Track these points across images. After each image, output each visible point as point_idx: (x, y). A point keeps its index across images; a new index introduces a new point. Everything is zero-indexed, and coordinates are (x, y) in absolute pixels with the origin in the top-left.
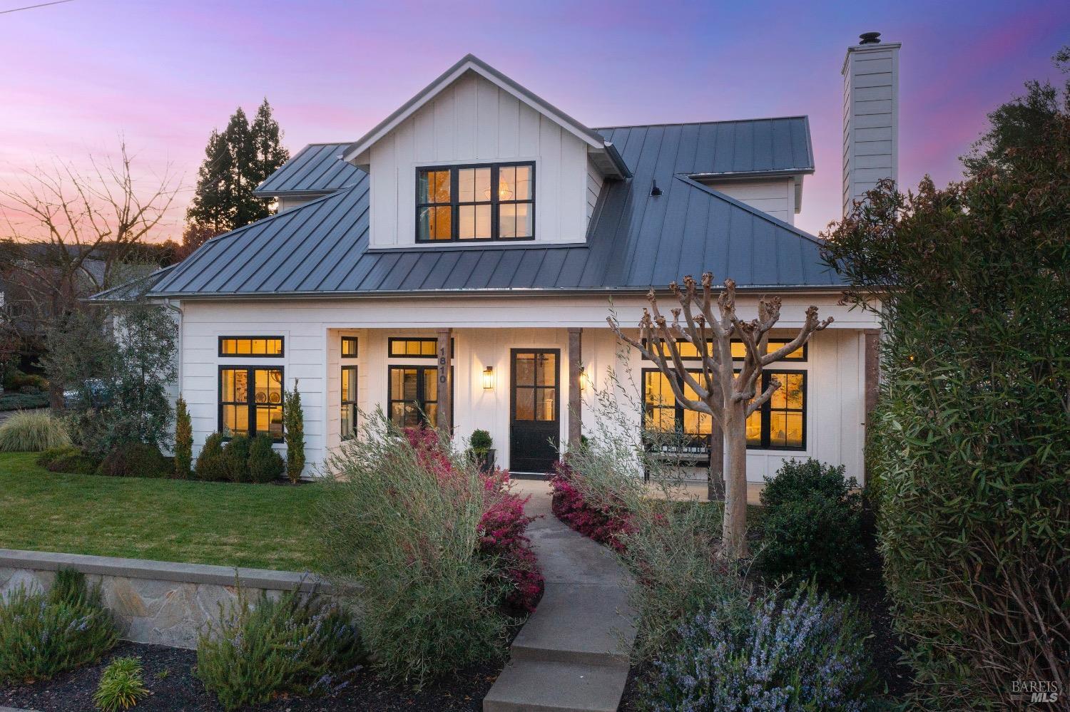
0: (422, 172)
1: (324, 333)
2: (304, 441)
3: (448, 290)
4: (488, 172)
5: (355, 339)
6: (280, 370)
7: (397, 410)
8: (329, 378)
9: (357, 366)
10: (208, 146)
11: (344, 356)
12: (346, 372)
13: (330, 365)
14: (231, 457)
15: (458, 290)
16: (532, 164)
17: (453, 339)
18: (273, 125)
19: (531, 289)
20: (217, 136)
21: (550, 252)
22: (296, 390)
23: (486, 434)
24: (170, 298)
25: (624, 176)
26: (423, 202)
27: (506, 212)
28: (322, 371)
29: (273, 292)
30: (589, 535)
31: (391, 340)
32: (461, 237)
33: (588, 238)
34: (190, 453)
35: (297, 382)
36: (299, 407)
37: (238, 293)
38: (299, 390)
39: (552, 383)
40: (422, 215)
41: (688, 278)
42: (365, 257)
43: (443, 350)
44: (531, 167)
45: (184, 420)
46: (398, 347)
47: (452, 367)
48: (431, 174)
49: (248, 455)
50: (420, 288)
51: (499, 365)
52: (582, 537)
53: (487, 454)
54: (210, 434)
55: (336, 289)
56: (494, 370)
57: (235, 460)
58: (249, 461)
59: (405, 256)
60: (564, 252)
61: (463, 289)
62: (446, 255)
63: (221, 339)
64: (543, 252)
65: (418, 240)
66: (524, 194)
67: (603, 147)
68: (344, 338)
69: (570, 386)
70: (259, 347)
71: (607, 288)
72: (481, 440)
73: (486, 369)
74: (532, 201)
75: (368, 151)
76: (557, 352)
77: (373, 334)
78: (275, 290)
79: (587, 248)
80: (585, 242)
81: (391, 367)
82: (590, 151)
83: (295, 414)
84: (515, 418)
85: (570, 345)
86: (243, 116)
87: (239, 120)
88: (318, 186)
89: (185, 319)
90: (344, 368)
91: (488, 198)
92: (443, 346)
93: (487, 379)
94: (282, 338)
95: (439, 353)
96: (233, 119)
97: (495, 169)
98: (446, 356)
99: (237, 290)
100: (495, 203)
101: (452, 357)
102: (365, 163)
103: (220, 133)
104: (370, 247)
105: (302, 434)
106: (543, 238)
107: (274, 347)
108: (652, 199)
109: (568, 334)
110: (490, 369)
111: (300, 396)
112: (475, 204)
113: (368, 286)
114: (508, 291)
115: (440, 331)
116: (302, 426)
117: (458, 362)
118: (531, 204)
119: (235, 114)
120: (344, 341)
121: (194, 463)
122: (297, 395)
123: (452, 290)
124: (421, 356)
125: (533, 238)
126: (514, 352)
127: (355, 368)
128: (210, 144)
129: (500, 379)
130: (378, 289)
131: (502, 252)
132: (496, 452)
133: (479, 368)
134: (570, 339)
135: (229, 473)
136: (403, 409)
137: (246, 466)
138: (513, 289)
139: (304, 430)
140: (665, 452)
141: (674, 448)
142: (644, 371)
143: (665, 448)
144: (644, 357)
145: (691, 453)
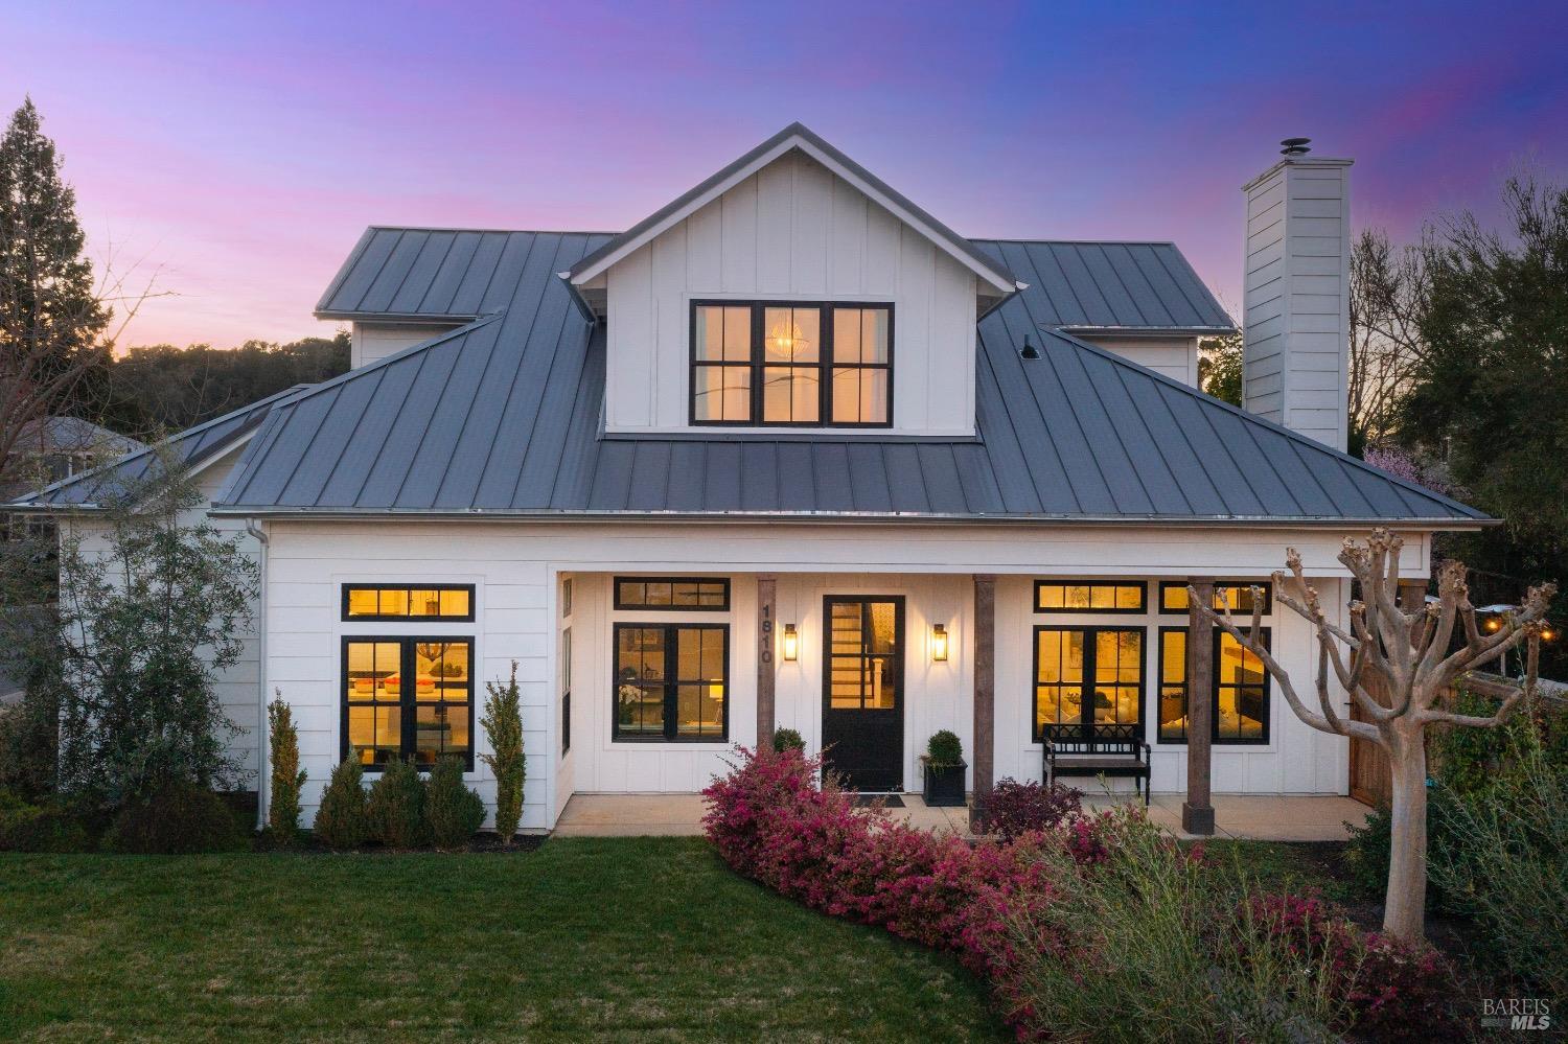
0: (700, 307)
1: (550, 579)
3: (792, 513)
4: (814, 314)
5: (569, 582)
6: (466, 644)
8: (557, 656)
11: (564, 614)
13: (557, 632)
15: (808, 513)
16: (890, 307)
18: (43, 144)
21: (923, 448)
22: (513, 682)
23: (798, 736)
26: (701, 358)
27: (843, 381)
28: (549, 644)
29: (467, 510)
35: (514, 668)
43: (768, 607)
44: (886, 312)
45: (289, 739)
46: (632, 593)
49: (424, 801)
50: (741, 509)
51: (806, 622)
56: (797, 629)
57: (401, 811)
58: (428, 811)
61: (818, 513)
62: (748, 447)
63: (347, 589)
65: (693, 422)
66: (875, 354)
67: (1014, 290)
71: (1054, 516)
74: (888, 366)
76: (899, 601)
78: (471, 508)
79: (978, 444)
80: (973, 433)
81: (619, 627)
82: (982, 293)
83: (513, 724)
84: (829, 704)
91: (814, 357)
92: (768, 602)
93: (791, 645)
94: (469, 588)
97: (827, 310)
98: (771, 618)
99: (392, 504)
100: (826, 366)
104: (610, 429)
106: (910, 425)
107: (455, 603)
108: (1024, 361)
110: (791, 628)
111: (518, 692)
112: (792, 365)
114: (893, 518)
115: (764, 577)
118: (887, 371)
122: (514, 688)
123: (798, 513)
124: (671, 608)
125: (889, 424)
126: (828, 600)
129: (809, 644)
130: (664, 508)
131: (845, 446)
134: (980, 591)
138: (903, 514)
139: (526, 750)
140: (1072, 753)
141: (1083, 747)
142: (1037, 629)
143: (1070, 747)
144: (1037, 609)
145: (1110, 753)
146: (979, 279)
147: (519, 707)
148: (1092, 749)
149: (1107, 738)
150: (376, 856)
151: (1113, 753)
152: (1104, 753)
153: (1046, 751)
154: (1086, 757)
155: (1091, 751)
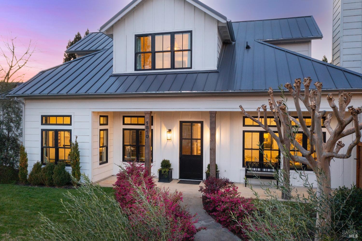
0: (138, 37)
1: (90, 114)
2: (80, 166)
3: (150, 92)
4: (169, 36)
5: (107, 117)
6: (70, 131)
7: (127, 149)
8: (93, 136)
9: (108, 129)
10: (67, 46)
11: (101, 125)
12: (102, 132)
13: (93, 129)
14: (44, 174)
15: (154, 92)
16: (191, 32)
17: (152, 117)
19: (191, 92)
20: (71, 42)
21: (199, 74)
23: (168, 161)
24: (18, 97)
25: (232, 41)
26: (139, 51)
28: (89, 132)
29: (65, 94)
30: (227, 227)
31: (124, 117)
32: (157, 68)
33: (218, 67)
34: (27, 171)
35: (77, 137)
36: (78, 150)
37: (49, 94)
38: (77, 141)
39: (199, 137)
40: (138, 57)
41: (299, 80)
42: (111, 77)
43: (147, 122)
44: (190, 33)
45: (24, 155)
46: (127, 120)
47: (152, 130)
48: (142, 38)
49: (53, 173)
50: (136, 92)
51: (174, 129)
52: (223, 227)
53: (169, 171)
54: (36, 162)
55: (95, 93)
56: (172, 131)
57: (46, 176)
58: (53, 176)
59: (130, 77)
60: (206, 74)
61: (157, 92)
62: (149, 76)
63: (42, 117)
64: (196, 75)
65: (136, 69)
66: (186, 47)
67: (226, 22)
68: (101, 116)
69: (210, 140)
70: (60, 120)
71: (230, 91)
72: (166, 164)
73: (168, 131)
74: (191, 50)
75: (112, 27)
76: (202, 123)
77: (116, 114)
78: (66, 93)
79: (218, 72)
80: (216, 69)
81: (124, 130)
82: (219, 25)
83: (75, 153)
84: (182, 153)
85: (211, 120)
86: (80, 35)
87: (78, 36)
88: (93, 48)
89: (26, 107)
90: (101, 130)
91: (169, 49)
92: (147, 120)
93: (169, 135)
94: (70, 116)
95: (146, 123)
96: (76, 36)
97: (172, 34)
98: (149, 125)
99: (48, 93)
100: (173, 52)
101: (152, 125)
102: (111, 33)
103: (71, 41)
104: (113, 73)
105: (79, 163)
106: (196, 67)
107: (67, 120)
108: (246, 51)
109: (210, 114)
110: (170, 131)
111: (78, 144)
112: (163, 52)
113: (112, 91)
114: (180, 93)
115: (146, 113)
116: (79, 159)
117: (155, 127)
118: (190, 51)
119: (77, 34)
120: (101, 118)
121: (28, 176)
123: (151, 92)
124: (138, 124)
125: (191, 68)
126: (181, 123)
127: (107, 130)
128: (68, 45)
129: (175, 135)
130: (115, 92)
131: (176, 75)
132: (173, 170)
133: (165, 131)
134: (211, 117)
135: (44, 182)
136: (130, 148)
137: (52, 178)
138: (182, 92)
139: (80, 161)
140: (254, 171)
141: (259, 169)
142: (244, 132)
143: (254, 169)
144: (244, 125)
145: (267, 172)
146: (218, 22)
147: (78, 149)
148: (262, 170)
149: (266, 167)
150: (41, 188)
151: (269, 172)
152: (266, 171)
153: (246, 170)
154: (260, 173)
155: (261, 171)
